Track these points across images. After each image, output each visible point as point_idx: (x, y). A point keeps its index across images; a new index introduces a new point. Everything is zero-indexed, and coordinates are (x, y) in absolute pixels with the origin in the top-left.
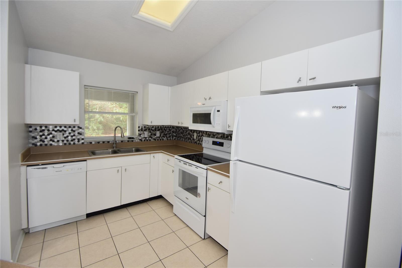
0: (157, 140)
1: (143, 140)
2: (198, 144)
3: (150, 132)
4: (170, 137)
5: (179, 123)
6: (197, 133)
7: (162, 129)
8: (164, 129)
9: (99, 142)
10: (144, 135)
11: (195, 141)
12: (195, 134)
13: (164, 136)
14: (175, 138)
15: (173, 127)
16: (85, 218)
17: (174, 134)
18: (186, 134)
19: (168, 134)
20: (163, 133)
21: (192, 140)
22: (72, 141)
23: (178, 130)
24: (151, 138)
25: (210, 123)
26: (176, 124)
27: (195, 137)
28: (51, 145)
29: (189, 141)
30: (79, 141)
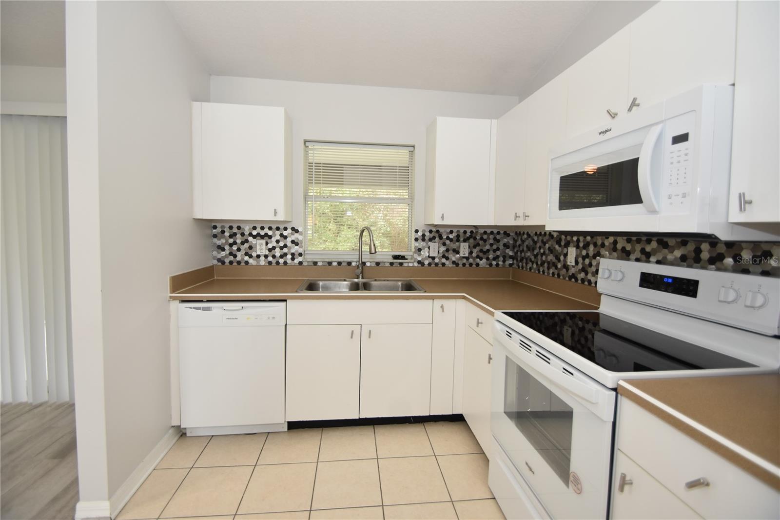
0: (461, 265)
1: (426, 262)
2: (583, 280)
3: (444, 244)
4: (496, 258)
5: (516, 217)
6: (577, 247)
7: (476, 236)
8: (482, 239)
9: (330, 263)
10: (429, 252)
11: (572, 271)
12: (572, 252)
13: (481, 255)
14: (511, 262)
15: (506, 231)
16: (286, 429)
17: (507, 251)
18: (542, 251)
19: (491, 252)
20: (478, 249)
21: (561, 269)
22: (281, 257)
23: (519, 242)
24: (447, 258)
25: (635, 199)
26: (508, 221)
27: (571, 260)
28: (247, 263)
29: (551, 271)
30: (293, 259)
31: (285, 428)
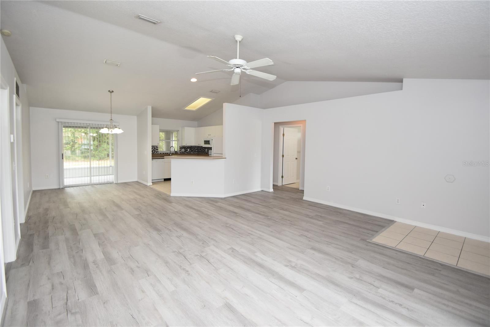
1: (182, 153)
3: (185, 149)
4: (194, 151)
5: (199, 145)
7: (191, 147)
9: (164, 153)
10: (182, 150)
12: (206, 150)
14: (196, 152)
15: (196, 147)
18: (202, 150)
20: (191, 150)
22: (154, 152)
24: (186, 152)
25: (209, 144)
26: (197, 145)
27: (206, 151)
30: (157, 153)
31: (163, 180)
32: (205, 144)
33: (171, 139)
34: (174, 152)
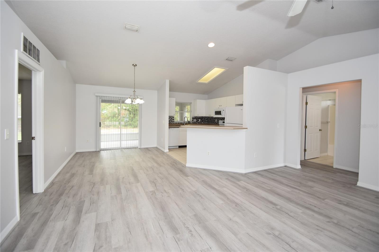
0: (199, 123)
1: (194, 123)
3: (197, 119)
4: (205, 122)
5: (209, 115)
7: (202, 118)
9: (179, 123)
10: (194, 121)
12: (216, 120)
14: (207, 122)
15: (206, 117)
17: (206, 120)
18: (212, 120)
20: (202, 120)
22: (171, 122)
23: (208, 119)
24: (197, 122)
25: (221, 115)
26: (208, 116)
27: (216, 121)
29: (213, 123)
30: (173, 122)
31: (178, 147)
32: (216, 114)
33: (184, 111)
34: (187, 122)
